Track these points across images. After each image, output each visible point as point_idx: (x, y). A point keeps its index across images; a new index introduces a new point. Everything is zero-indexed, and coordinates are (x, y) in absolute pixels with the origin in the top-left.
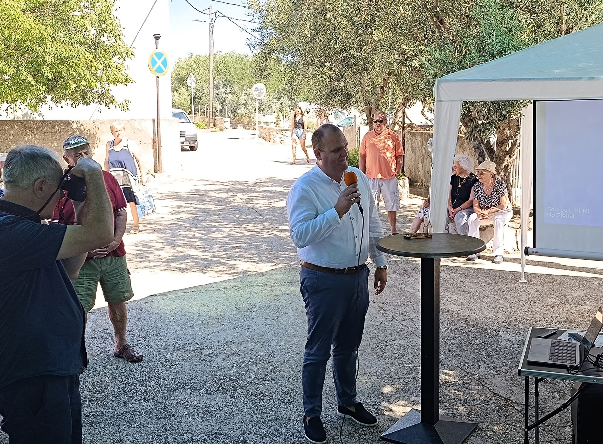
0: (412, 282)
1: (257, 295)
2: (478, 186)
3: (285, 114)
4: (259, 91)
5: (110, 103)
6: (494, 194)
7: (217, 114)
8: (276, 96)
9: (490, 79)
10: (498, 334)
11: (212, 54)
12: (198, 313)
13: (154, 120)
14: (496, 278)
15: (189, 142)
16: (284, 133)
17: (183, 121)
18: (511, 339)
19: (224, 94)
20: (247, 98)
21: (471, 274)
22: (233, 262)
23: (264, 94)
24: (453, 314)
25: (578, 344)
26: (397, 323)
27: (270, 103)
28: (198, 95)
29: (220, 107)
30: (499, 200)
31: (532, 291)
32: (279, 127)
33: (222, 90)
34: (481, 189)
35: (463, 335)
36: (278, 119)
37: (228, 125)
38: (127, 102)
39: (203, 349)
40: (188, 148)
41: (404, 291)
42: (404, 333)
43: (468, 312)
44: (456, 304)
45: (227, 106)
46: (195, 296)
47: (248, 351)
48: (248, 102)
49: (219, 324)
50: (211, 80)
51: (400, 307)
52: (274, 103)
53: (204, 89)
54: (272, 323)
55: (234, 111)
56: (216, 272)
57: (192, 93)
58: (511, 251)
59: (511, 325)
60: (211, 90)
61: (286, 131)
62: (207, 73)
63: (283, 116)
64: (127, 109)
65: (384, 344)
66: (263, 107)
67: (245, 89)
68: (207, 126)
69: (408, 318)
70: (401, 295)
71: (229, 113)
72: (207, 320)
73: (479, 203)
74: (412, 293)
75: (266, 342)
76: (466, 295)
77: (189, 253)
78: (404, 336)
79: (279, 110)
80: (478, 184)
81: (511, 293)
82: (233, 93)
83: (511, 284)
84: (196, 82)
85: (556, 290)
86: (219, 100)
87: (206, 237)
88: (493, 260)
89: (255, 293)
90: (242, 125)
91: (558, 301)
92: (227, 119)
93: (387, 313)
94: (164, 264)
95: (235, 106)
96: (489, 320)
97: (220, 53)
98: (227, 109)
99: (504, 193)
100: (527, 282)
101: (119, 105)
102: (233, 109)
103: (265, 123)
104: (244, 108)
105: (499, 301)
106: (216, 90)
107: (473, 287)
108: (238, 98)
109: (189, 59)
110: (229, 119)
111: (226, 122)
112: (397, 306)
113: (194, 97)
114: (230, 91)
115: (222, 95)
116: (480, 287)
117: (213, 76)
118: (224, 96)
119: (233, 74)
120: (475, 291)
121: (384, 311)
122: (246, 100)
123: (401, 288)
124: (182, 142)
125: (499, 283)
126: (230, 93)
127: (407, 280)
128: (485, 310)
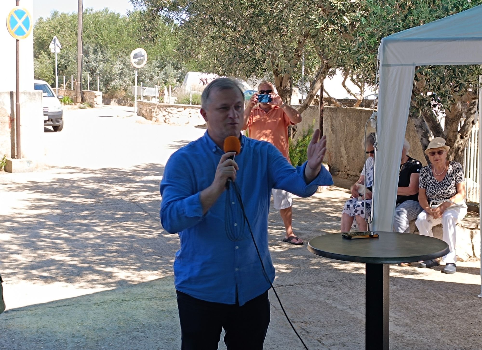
0: (340, 296)
1: (144, 311)
2: (426, 170)
3: (170, 86)
4: (139, 58)
7: (87, 86)
8: (159, 65)
11: (80, 13)
12: (72, 333)
13: (12, 93)
14: (447, 292)
15: (52, 120)
16: (169, 109)
17: (46, 94)
19: (95, 61)
20: (124, 67)
21: (415, 286)
22: (109, 269)
23: (145, 62)
27: (151, 73)
28: (63, 63)
29: (89, 79)
32: (163, 102)
33: (92, 56)
34: (430, 174)
36: (162, 92)
37: (99, 100)
40: (51, 128)
41: (331, 308)
43: (416, 336)
45: (98, 77)
46: (67, 312)
48: (124, 72)
49: (99, 347)
50: (80, 44)
51: (327, 328)
52: (157, 73)
53: (70, 55)
55: (107, 83)
56: (88, 282)
57: (56, 61)
58: (465, 258)
60: (80, 57)
61: (171, 108)
62: (74, 36)
63: (168, 88)
66: (143, 78)
67: (120, 55)
68: (73, 101)
69: (338, 342)
70: (328, 313)
71: (100, 86)
72: (83, 343)
74: (342, 310)
76: (411, 314)
77: (52, 257)
79: (163, 81)
80: (426, 168)
81: (468, 311)
82: (106, 61)
83: (468, 299)
84: (61, 47)
86: (88, 69)
87: (74, 238)
88: (444, 269)
89: (142, 309)
90: (116, 100)
92: (98, 93)
93: (311, 335)
94: (23, 271)
95: (108, 77)
96: (443, 346)
97: (90, 11)
98: (98, 80)
99: (461, 178)
102: (106, 80)
103: (146, 98)
104: (120, 79)
105: (454, 322)
106: (85, 56)
107: (419, 303)
108: (112, 67)
109: (52, 19)
110: (101, 92)
111: (97, 97)
112: (323, 326)
113: (58, 65)
114: (102, 59)
115: (92, 63)
116: (428, 304)
117: (82, 40)
118: (95, 65)
119: (105, 38)
120: (422, 309)
121: (308, 332)
122: (121, 69)
123: (327, 304)
124: (45, 122)
125: (453, 298)
126: (102, 60)
127: (335, 293)
128: (437, 333)
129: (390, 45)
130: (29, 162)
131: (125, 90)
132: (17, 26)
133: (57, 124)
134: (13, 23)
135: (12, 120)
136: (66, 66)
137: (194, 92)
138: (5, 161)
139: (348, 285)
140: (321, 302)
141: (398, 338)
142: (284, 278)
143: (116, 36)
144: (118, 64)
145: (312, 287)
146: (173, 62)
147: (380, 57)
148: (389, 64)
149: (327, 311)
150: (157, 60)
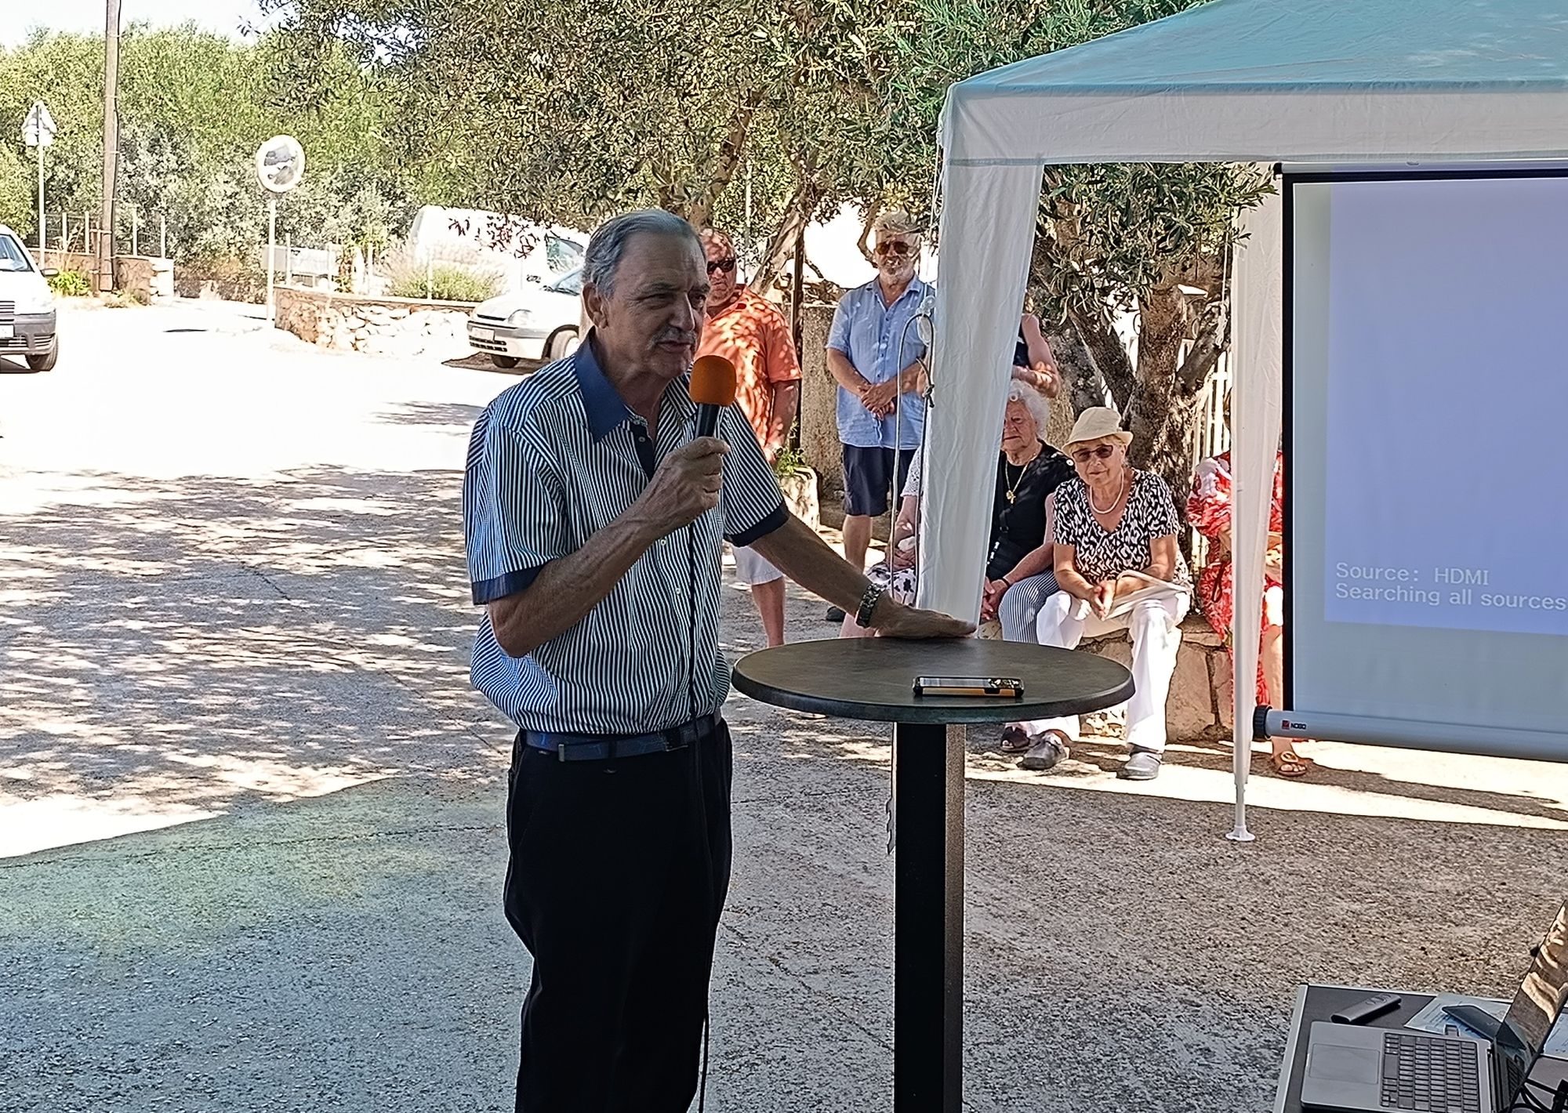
0: (839, 834)
1: (272, 877)
2: (1070, 495)
3: (370, 245)
4: (281, 165)
6: (1129, 526)
7: (129, 243)
8: (340, 185)
9: (1146, 86)
10: (1159, 1026)
11: (113, 34)
12: (58, 940)
14: (1141, 826)
15: (25, 338)
16: (366, 312)
17: (9, 264)
18: (1207, 1045)
19: (155, 173)
20: (238, 190)
21: (1051, 807)
23: (297, 177)
24: (992, 950)
25: (1484, 1046)
26: (790, 983)
27: (317, 209)
28: (61, 176)
29: (138, 222)
30: (1148, 547)
31: (1277, 874)
32: (349, 291)
33: (146, 159)
34: (1081, 508)
35: (1031, 1028)
36: (346, 263)
37: (165, 282)
39: (76, 1071)
40: (21, 360)
41: (810, 868)
42: (818, 1021)
43: (1049, 946)
44: (1001, 916)
45: (163, 218)
47: (243, 1079)
48: (237, 204)
49: (135, 979)
50: (111, 122)
51: (799, 924)
52: (332, 208)
53: (81, 154)
54: (330, 979)
55: (188, 237)
57: (41, 171)
59: (1204, 993)
60: (109, 160)
61: (373, 308)
62: (95, 100)
63: (365, 252)
65: (745, 1059)
66: (292, 221)
67: (227, 157)
68: (91, 286)
69: (830, 964)
70: (802, 883)
71: (169, 243)
72: (89, 968)
73: (1075, 558)
74: (841, 876)
75: (308, 1048)
76: (1036, 886)
78: (816, 1030)
79: (351, 232)
80: (1070, 489)
81: (1198, 877)
82: (184, 171)
83: (1199, 845)
84: (55, 131)
85: (1362, 870)
86: (134, 194)
89: (266, 872)
90: (216, 286)
91: (1371, 908)
92: (163, 263)
95: (190, 218)
96: (1124, 975)
97: (143, 30)
98: (163, 226)
99: (1164, 523)
100: (1255, 841)
102: (186, 227)
103: (300, 277)
104: (225, 224)
105: (1159, 907)
106: (126, 158)
107: (1061, 855)
108: (203, 191)
109: (32, 51)
110: (172, 262)
111: (159, 274)
112: (788, 920)
113: (46, 184)
114: (175, 166)
115: (147, 177)
116: (1088, 857)
117: (116, 111)
118: (154, 183)
119: (185, 106)
120: (1068, 871)
122: (230, 197)
123: (800, 857)
125: (1156, 841)
126: (174, 171)
127: (823, 828)
128: (1108, 940)
131: (242, 256)
133: (38, 350)
136: (70, 185)
137: (438, 264)
139: (862, 804)
140: (783, 853)
141: (997, 952)
143: (218, 101)
144: (221, 181)
145: (760, 809)
146: (380, 179)
147: (943, 138)
148: (970, 157)
149: (801, 877)
150: (334, 171)
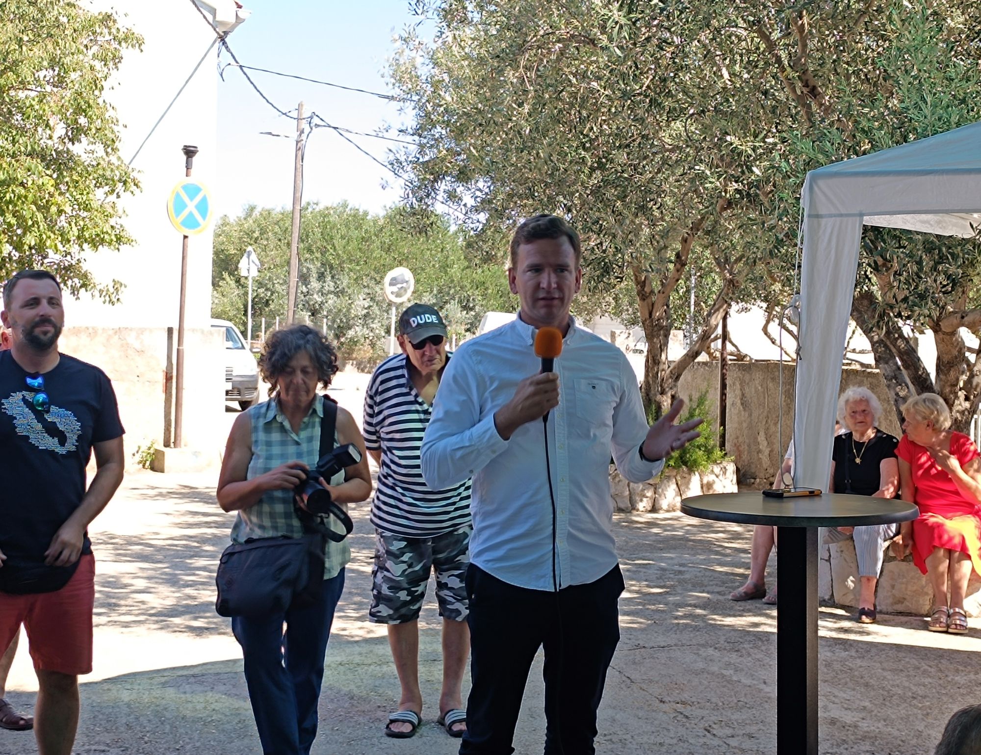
0: (749, 664)
3: (454, 335)
4: (399, 286)
5: (81, 287)
11: (297, 207)
13: (170, 331)
14: (940, 662)
15: (239, 392)
17: (230, 345)
19: (320, 294)
20: (372, 304)
23: (409, 293)
26: (716, 742)
28: (262, 295)
33: (315, 284)
38: (117, 286)
41: (730, 681)
43: (880, 725)
44: (850, 709)
45: (324, 322)
48: (371, 313)
50: (294, 262)
51: (723, 711)
53: (275, 281)
57: (250, 292)
60: (293, 285)
62: (284, 248)
64: (115, 300)
67: (365, 284)
69: (742, 733)
70: (725, 690)
74: (749, 686)
76: (872, 693)
82: (339, 293)
84: (259, 267)
86: (307, 306)
90: (355, 364)
93: (693, 722)
95: (341, 322)
97: (315, 206)
101: (101, 291)
102: (339, 327)
104: (363, 326)
105: (950, 706)
106: (303, 284)
107: (889, 677)
108: (350, 304)
109: (245, 219)
112: (716, 708)
113: (253, 301)
114: (333, 289)
115: (315, 296)
116: (905, 679)
117: (298, 255)
118: (319, 300)
119: (340, 252)
120: (893, 686)
121: (687, 717)
122: (366, 309)
123: (724, 676)
124: (227, 393)
125: (949, 671)
126: (331, 292)
127: (738, 661)
128: (917, 723)
129: (821, 183)
130: (196, 454)
131: (373, 345)
132: (185, 213)
133: (247, 397)
134: (179, 205)
135: (168, 379)
136: (267, 301)
138: (152, 451)
139: (763, 648)
140: (713, 674)
141: (847, 728)
142: (649, 636)
143: (360, 249)
144: (361, 298)
145: (699, 650)
146: (460, 297)
147: (804, 203)
148: (820, 213)
149: (724, 687)
150: (432, 291)
